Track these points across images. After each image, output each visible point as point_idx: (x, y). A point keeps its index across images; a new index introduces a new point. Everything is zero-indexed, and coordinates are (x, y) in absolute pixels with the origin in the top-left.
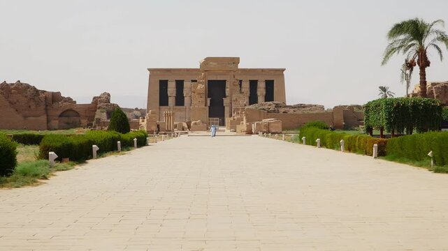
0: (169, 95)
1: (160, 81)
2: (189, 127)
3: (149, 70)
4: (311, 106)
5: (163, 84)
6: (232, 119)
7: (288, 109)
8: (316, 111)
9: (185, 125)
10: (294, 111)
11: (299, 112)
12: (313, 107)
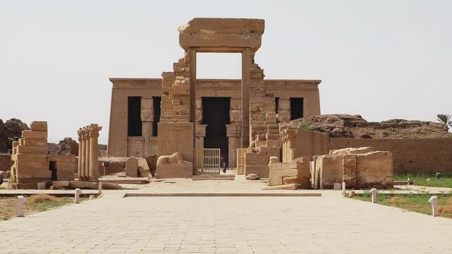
0: (143, 119)
1: (129, 98)
2: (152, 169)
3: (112, 80)
4: (418, 124)
5: (134, 104)
6: (249, 150)
7: (371, 130)
8: (432, 136)
9: (143, 163)
10: (386, 134)
11: (395, 136)
12: (424, 127)
